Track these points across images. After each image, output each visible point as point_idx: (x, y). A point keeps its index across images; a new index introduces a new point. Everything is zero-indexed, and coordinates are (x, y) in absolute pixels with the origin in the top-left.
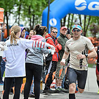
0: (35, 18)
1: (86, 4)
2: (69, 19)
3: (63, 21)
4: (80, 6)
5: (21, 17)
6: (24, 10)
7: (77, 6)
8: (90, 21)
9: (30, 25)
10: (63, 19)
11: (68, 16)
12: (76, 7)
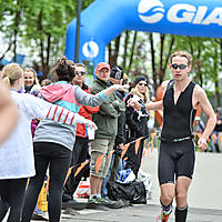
0: (52, 39)
1: (163, 10)
2: (126, 42)
3: (113, 47)
4: (150, 13)
5: (19, 38)
6: (27, 23)
7: (143, 15)
8: (174, 47)
9: (41, 55)
10: (113, 43)
11: (124, 35)
12: (141, 17)
